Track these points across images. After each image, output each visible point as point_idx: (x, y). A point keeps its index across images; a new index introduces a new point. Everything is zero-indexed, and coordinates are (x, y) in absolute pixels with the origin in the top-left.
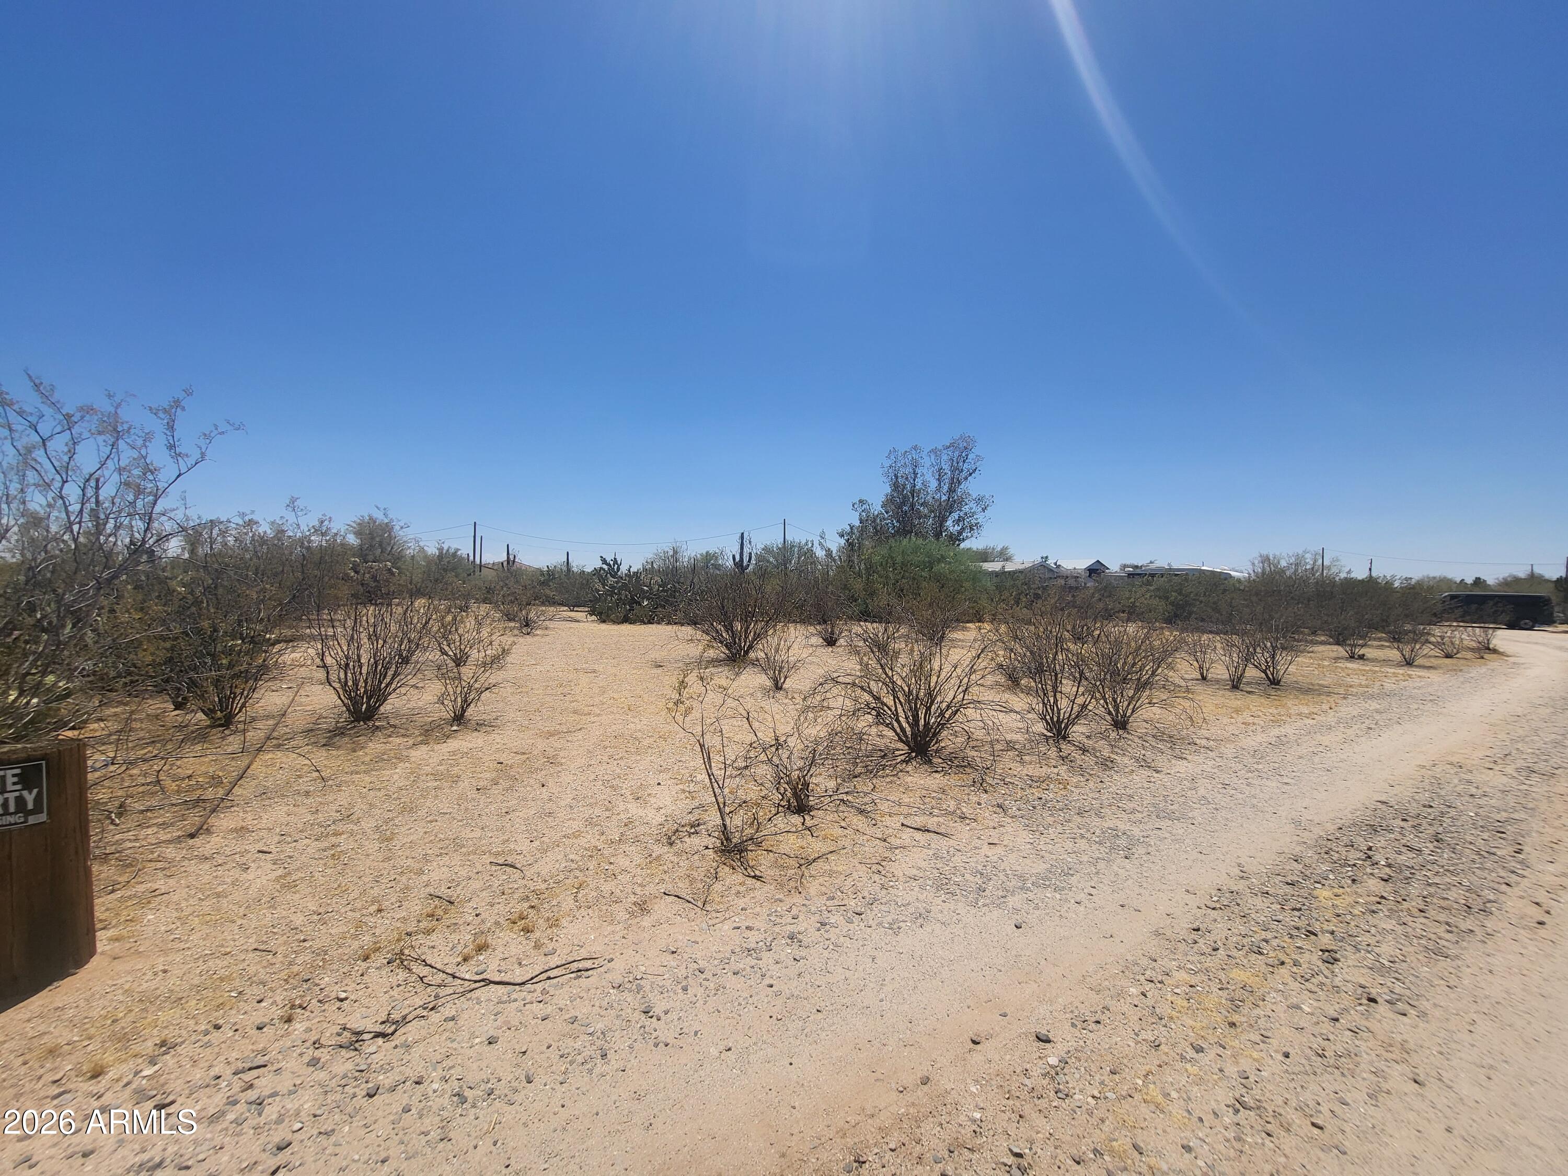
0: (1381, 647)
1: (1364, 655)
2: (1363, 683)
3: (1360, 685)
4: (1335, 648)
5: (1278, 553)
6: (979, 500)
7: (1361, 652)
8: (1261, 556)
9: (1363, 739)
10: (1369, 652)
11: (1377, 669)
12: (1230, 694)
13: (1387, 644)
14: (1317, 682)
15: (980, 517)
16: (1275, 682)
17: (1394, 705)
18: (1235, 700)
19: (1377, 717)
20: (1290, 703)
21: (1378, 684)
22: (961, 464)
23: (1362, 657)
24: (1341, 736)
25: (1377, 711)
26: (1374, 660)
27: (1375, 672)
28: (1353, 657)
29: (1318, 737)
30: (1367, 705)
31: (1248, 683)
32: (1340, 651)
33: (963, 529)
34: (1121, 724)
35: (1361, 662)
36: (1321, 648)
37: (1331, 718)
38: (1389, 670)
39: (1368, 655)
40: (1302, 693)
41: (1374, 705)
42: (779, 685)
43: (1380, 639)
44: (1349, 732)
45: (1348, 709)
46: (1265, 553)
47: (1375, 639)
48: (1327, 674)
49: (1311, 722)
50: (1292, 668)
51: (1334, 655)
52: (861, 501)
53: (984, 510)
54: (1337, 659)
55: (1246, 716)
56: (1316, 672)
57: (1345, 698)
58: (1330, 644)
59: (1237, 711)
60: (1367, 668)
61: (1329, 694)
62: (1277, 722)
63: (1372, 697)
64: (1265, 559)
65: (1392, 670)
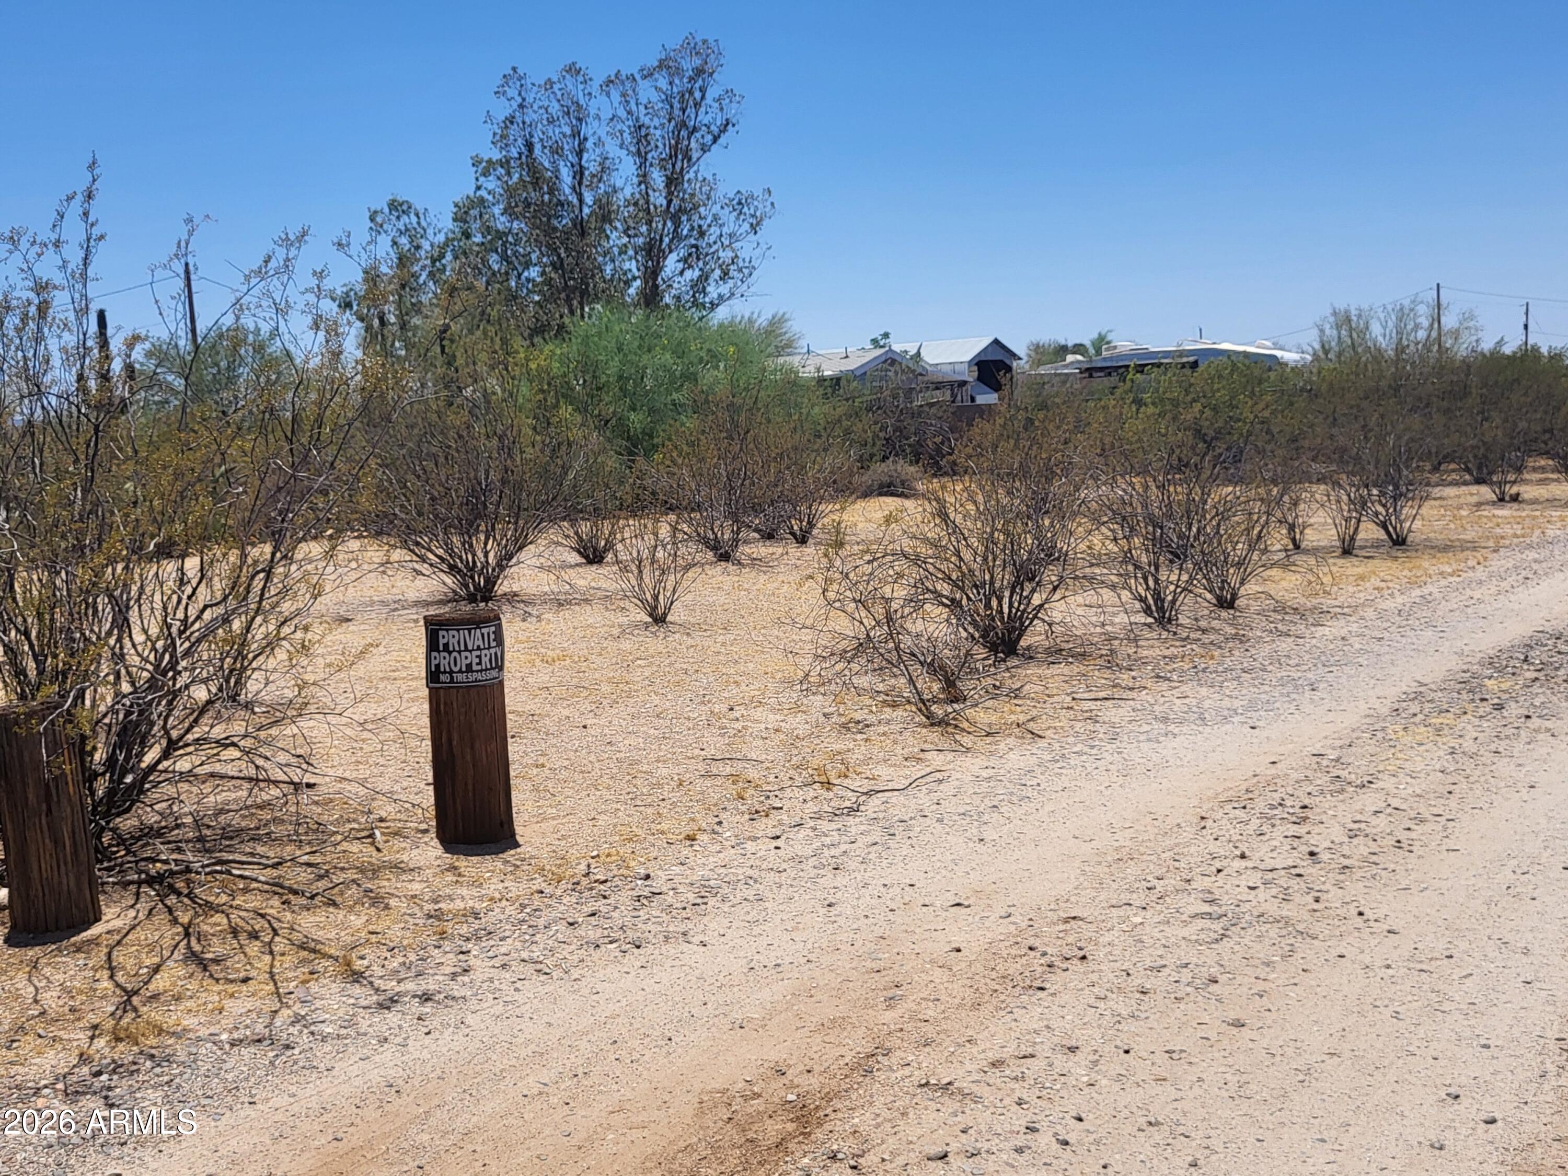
0: (1542, 482)
1: (1518, 494)
2: (1519, 532)
3: (1515, 536)
4: (1474, 489)
5: (1365, 306)
6: (740, 204)
7: (1514, 490)
8: (1335, 313)
9: (1520, 589)
10: (1528, 491)
11: (1538, 513)
12: (1343, 561)
13: (1555, 476)
14: (1455, 537)
15: (746, 249)
16: (1399, 541)
17: (1556, 552)
18: (1352, 567)
19: (1535, 566)
20: (1426, 564)
21: (1537, 532)
22: (691, 111)
23: (1515, 498)
24: (1494, 590)
25: (1535, 561)
26: (1535, 501)
27: (1535, 518)
28: (1502, 500)
29: (1468, 592)
30: (1524, 556)
31: (1362, 548)
32: (1486, 492)
33: (704, 277)
34: (1226, 602)
35: (1515, 505)
36: (1450, 491)
37: (1480, 573)
38: (1554, 514)
39: (1526, 496)
40: (1439, 551)
41: (1533, 555)
42: (660, 611)
43: (1543, 469)
44: (1504, 584)
45: (1498, 563)
46: (1341, 306)
47: (1535, 470)
48: (1468, 526)
49: (1458, 579)
50: (1418, 524)
51: (1475, 499)
52: (394, 205)
53: (754, 228)
54: (1479, 505)
55: (1375, 581)
56: (1452, 526)
57: (1495, 551)
58: (1466, 483)
59: (1362, 578)
60: (1524, 514)
61: (1475, 549)
62: (1413, 583)
63: (1530, 546)
64: (1344, 320)
65: (1558, 513)
